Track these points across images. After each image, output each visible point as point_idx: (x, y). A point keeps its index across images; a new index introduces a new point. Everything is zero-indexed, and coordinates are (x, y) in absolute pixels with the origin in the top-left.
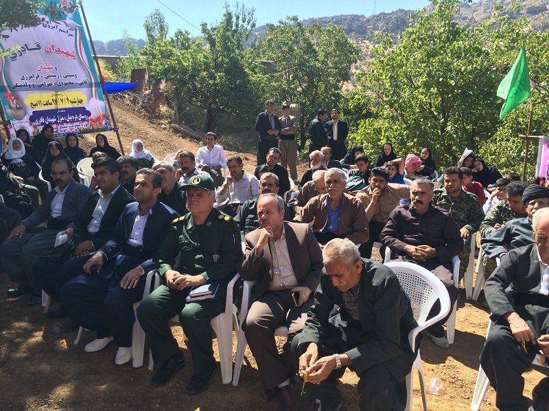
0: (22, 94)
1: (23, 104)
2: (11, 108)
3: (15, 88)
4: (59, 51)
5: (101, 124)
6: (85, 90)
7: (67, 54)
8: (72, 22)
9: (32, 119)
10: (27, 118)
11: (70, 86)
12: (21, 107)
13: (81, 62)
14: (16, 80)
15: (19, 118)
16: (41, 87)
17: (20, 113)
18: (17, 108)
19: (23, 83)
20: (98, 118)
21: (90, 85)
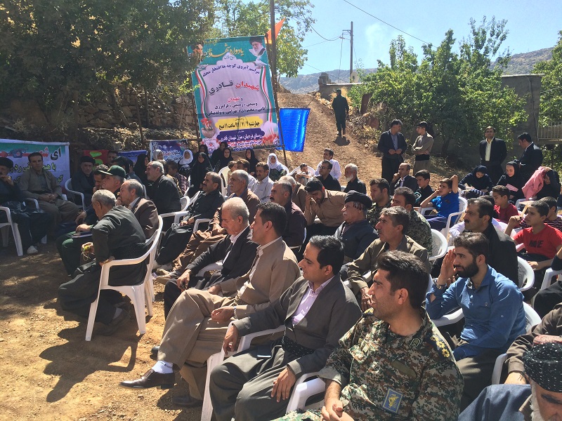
0: (214, 119)
1: (214, 126)
2: (205, 129)
3: (209, 115)
4: (247, 86)
5: (271, 142)
6: (263, 115)
7: (253, 87)
8: (260, 62)
9: (219, 138)
10: (215, 137)
11: (251, 112)
12: (212, 129)
13: (262, 93)
14: (212, 109)
15: (210, 137)
16: (229, 114)
17: (211, 133)
18: (209, 130)
19: (216, 111)
20: (270, 137)
21: (267, 111)
